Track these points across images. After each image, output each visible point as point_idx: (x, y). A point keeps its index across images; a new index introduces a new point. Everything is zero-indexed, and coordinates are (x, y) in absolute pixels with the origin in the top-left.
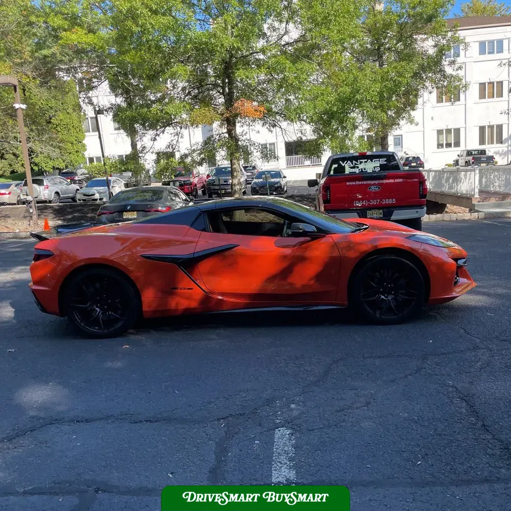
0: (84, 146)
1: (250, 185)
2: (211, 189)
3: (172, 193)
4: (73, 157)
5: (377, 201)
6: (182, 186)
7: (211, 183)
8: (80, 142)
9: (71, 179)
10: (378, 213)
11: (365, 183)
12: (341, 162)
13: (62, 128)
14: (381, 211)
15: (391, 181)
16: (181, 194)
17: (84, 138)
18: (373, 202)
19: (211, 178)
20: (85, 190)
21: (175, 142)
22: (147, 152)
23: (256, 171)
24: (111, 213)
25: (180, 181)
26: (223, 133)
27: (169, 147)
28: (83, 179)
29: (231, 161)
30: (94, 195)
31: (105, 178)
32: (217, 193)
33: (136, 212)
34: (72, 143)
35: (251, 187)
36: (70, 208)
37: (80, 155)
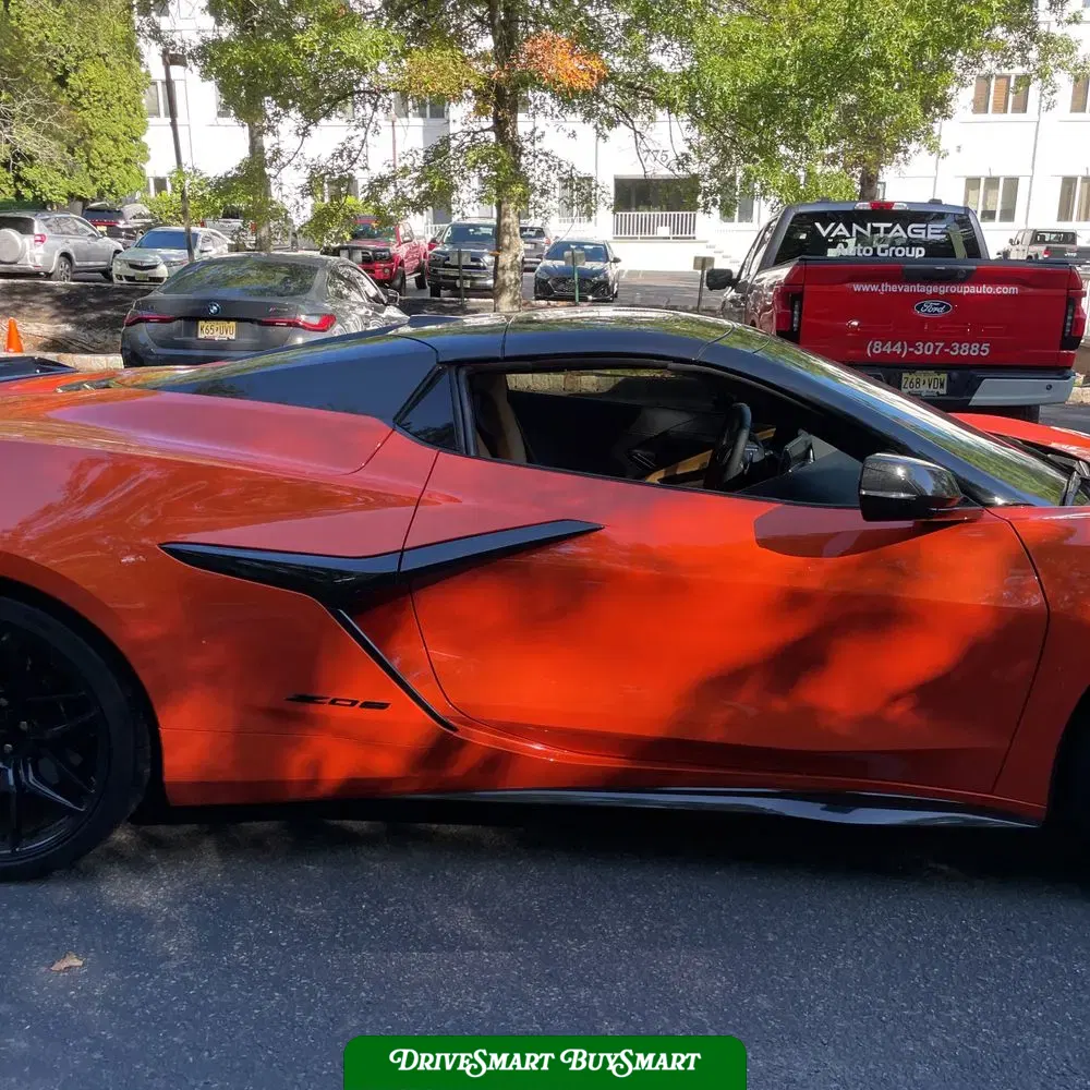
0: (144, 149)
1: (532, 275)
2: (439, 277)
3: (341, 277)
4: (115, 173)
5: (937, 347)
6: (368, 263)
7: (440, 262)
8: (135, 139)
9: (108, 226)
10: (934, 382)
11: (908, 289)
12: (818, 225)
13: (92, 99)
14: (944, 376)
15: (986, 289)
16: (365, 281)
17: (145, 126)
18: (925, 349)
19: (438, 249)
20: (134, 254)
21: (356, 143)
22: (284, 165)
23: (544, 240)
24: (163, 321)
25: (364, 251)
26: (483, 130)
27: (341, 156)
28: (137, 229)
29: (499, 205)
30: (154, 267)
31: (182, 229)
32: (453, 288)
33: (233, 324)
34: (115, 140)
35: (536, 277)
36: (96, 296)
37: (135, 171)
